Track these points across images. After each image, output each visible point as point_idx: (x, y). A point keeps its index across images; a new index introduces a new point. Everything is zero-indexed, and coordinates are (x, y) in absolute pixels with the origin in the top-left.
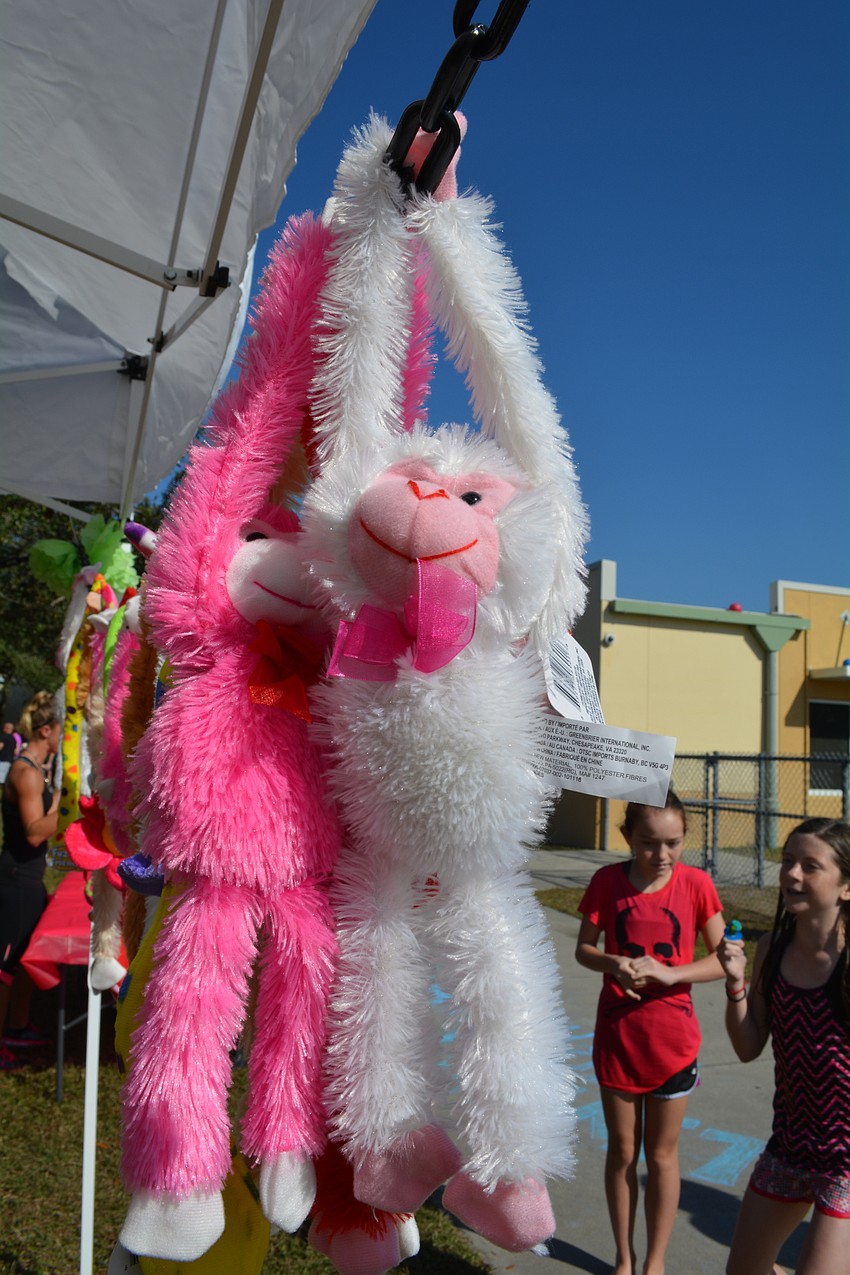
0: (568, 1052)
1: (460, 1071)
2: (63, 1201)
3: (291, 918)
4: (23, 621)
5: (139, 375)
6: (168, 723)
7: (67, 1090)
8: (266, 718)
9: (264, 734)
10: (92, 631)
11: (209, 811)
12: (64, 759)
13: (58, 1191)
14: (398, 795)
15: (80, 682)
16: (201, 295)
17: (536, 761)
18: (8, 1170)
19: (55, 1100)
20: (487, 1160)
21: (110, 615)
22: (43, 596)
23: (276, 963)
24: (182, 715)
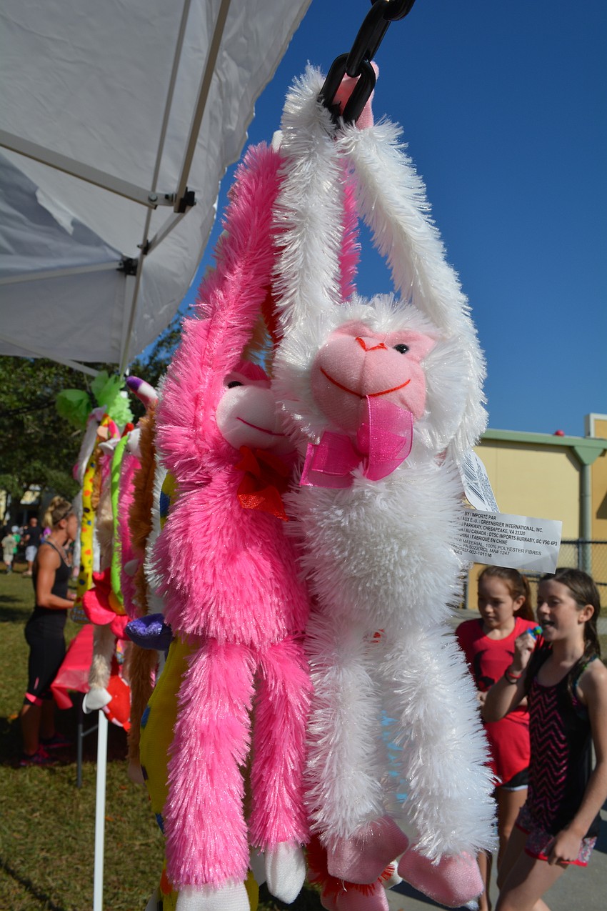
0: (488, 756)
1: (408, 774)
2: (82, 858)
3: (277, 665)
4: (52, 447)
5: (132, 272)
6: (178, 525)
7: (84, 779)
8: (252, 519)
9: (251, 530)
10: (102, 454)
11: (215, 589)
12: (82, 544)
13: (78, 851)
14: (357, 572)
15: (94, 491)
16: (175, 212)
17: (456, 542)
18: (43, 835)
19: (76, 786)
20: (432, 839)
21: (114, 443)
22: (67, 429)
23: (268, 700)
24: (191, 518)
